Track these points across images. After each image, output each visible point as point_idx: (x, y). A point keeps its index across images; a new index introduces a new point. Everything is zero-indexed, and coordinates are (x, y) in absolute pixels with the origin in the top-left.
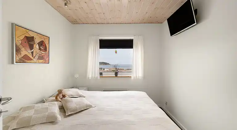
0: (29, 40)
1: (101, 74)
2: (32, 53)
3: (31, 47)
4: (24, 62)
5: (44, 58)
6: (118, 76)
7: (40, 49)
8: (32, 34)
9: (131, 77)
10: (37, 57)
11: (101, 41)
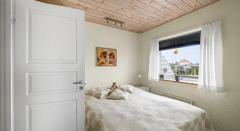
0: (104, 54)
1: (162, 76)
2: (106, 60)
3: (105, 57)
4: (101, 66)
5: (113, 63)
6: (180, 81)
7: (110, 58)
8: (105, 50)
9: (197, 85)
10: (108, 63)
11: (160, 43)
